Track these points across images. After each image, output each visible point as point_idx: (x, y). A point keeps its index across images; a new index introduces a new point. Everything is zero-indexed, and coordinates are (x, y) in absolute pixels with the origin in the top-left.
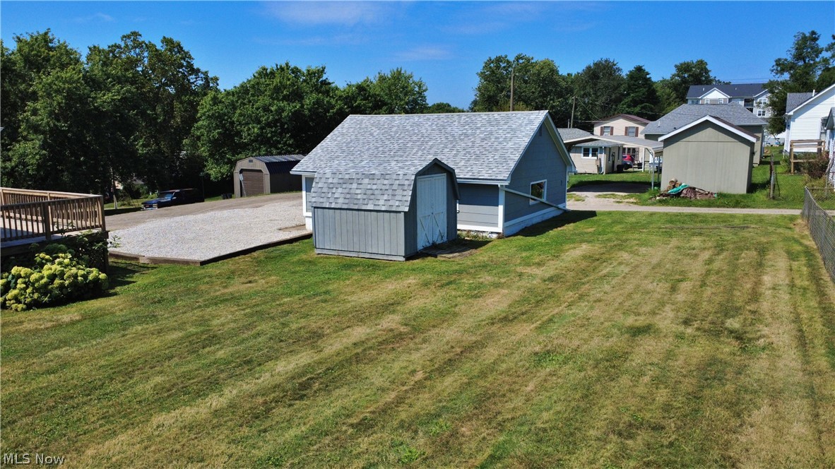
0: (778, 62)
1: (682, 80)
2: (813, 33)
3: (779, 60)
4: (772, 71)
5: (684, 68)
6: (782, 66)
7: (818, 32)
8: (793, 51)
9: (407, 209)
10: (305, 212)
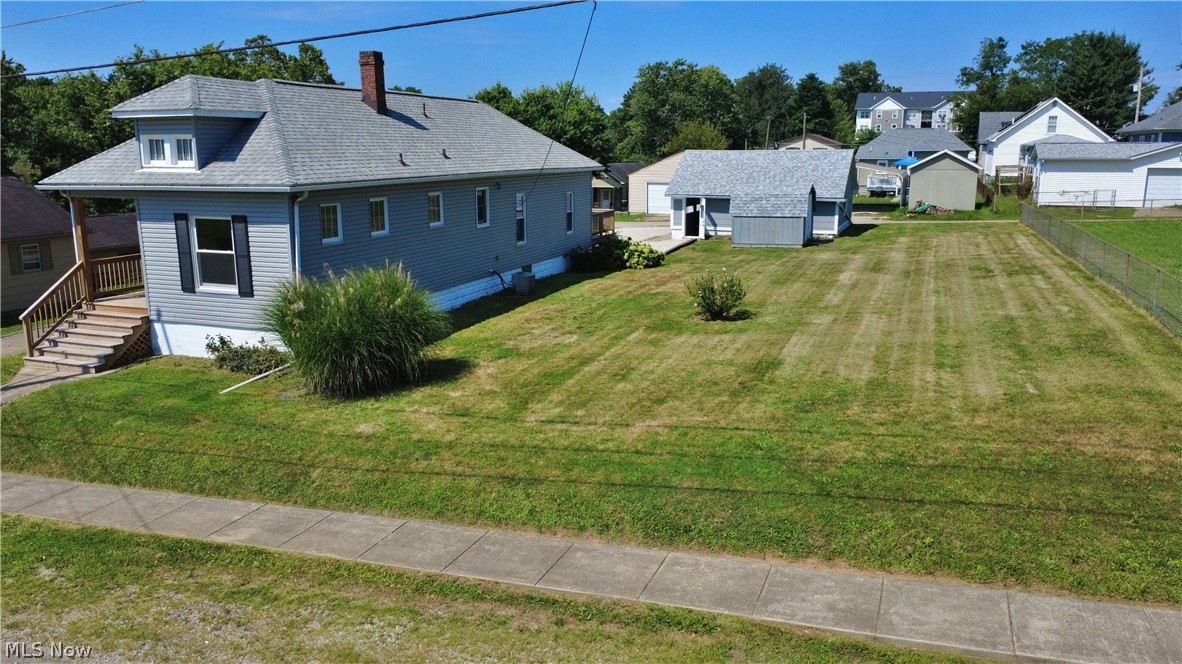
0: (964, 72)
1: (847, 85)
2: (1001, 39)
3: (966, 69)
4: (958, 81)
5: (849, 71)
6: (968, 76)
7: (1006, 40)
8: (980, 60)
9: (806, 215)
10: (672, 226)
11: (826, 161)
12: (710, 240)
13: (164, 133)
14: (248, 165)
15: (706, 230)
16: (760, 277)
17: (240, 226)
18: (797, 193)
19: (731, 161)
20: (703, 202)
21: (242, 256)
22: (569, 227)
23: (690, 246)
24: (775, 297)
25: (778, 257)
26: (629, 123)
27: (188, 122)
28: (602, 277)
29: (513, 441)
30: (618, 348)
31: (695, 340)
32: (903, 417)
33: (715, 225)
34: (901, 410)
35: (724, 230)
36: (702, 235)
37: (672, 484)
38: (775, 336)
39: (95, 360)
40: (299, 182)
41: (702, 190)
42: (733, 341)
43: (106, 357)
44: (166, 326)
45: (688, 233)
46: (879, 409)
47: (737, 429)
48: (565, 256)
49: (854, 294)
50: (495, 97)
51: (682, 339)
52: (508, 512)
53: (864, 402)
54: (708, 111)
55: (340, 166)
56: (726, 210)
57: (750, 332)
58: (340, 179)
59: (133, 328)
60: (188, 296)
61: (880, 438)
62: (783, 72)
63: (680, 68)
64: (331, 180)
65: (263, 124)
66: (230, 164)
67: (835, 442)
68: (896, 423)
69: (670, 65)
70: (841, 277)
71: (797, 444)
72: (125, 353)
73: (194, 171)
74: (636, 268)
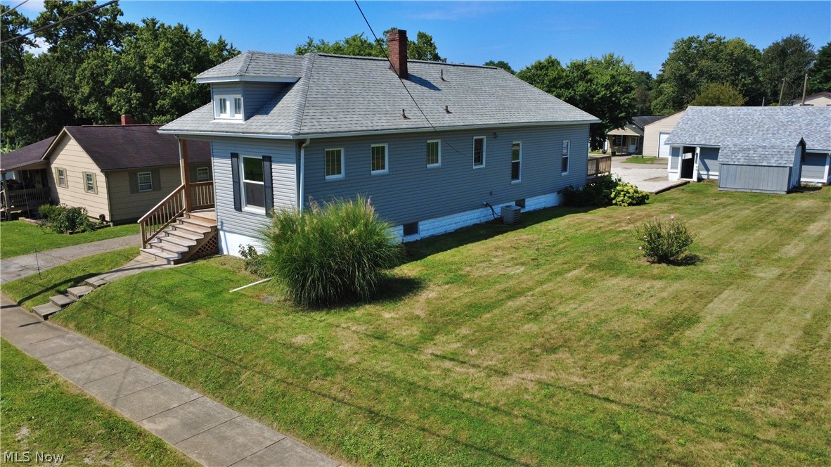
9: (792, 165)
10: (669, 170)
11: (822, 117)
12: (701, 183)
13: (228, 94)
14: (274, 118)
15: (699, 174)
16: (729, 221)
17: (266, 164)
18: (786, 145)
19: (728, 116)
20: (698, 151)
21: (268, 187)
22: (564, 169)
23: (680, 188)
24: (732, 244)
25: (757, 202)
26: (662, 85)
27: (238, 85)
28: (586, 211)
29: (399, 374)
30: (551, 284)
31: (627, 283)
32: (806, 420)
33: (708, 170)
34: (808, 409)
35: (714, 175)
36: (695, 178)
37: (512, 457)
38: (708, 287)
39: (176, 255)
40: (302, 132)
41: (699, 141)
42: (662, 289)
43: (183, 254)
44: (226, 233)
45: (683, 175)
46: (780, 402)
47: (607, 400)
48: (559, 193)
49: (816, 247)
50: (545, 66)
51: (614, 281)
52: (360, 450)
53: (764, 389)
54: (732, 75)
55: (346, 119)
56: (715, 158)
57: (686, 280)
58: (341, 130)
59: (204, 233)
60: (238, 213)
61: (766, 445)
62: (805, 41)
63: (710, 40)
64: (332, 130)
65: (296, 87)
66: (265, 117)
67: (706, 440)
68: (794, 427)
69: (702, 38)
70: (811, 227)
71: (661, 433)
72: (198, 252)
73: (242, 122)
74: (621, 205)
